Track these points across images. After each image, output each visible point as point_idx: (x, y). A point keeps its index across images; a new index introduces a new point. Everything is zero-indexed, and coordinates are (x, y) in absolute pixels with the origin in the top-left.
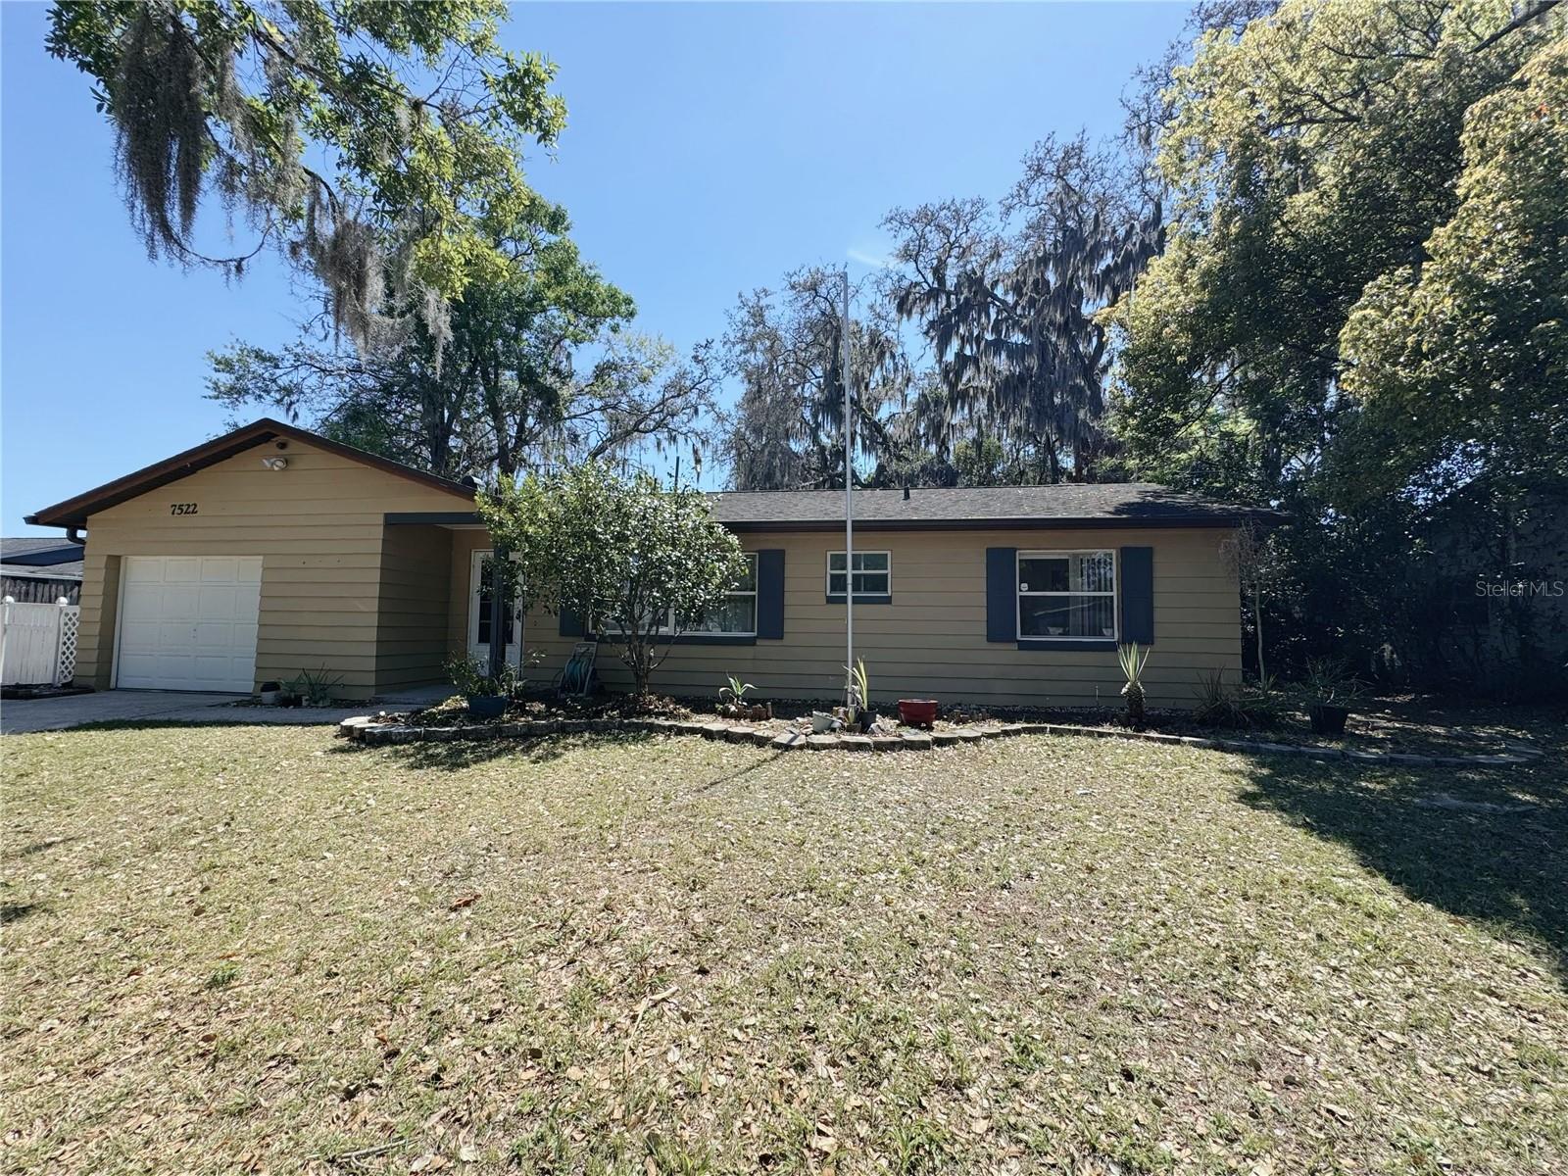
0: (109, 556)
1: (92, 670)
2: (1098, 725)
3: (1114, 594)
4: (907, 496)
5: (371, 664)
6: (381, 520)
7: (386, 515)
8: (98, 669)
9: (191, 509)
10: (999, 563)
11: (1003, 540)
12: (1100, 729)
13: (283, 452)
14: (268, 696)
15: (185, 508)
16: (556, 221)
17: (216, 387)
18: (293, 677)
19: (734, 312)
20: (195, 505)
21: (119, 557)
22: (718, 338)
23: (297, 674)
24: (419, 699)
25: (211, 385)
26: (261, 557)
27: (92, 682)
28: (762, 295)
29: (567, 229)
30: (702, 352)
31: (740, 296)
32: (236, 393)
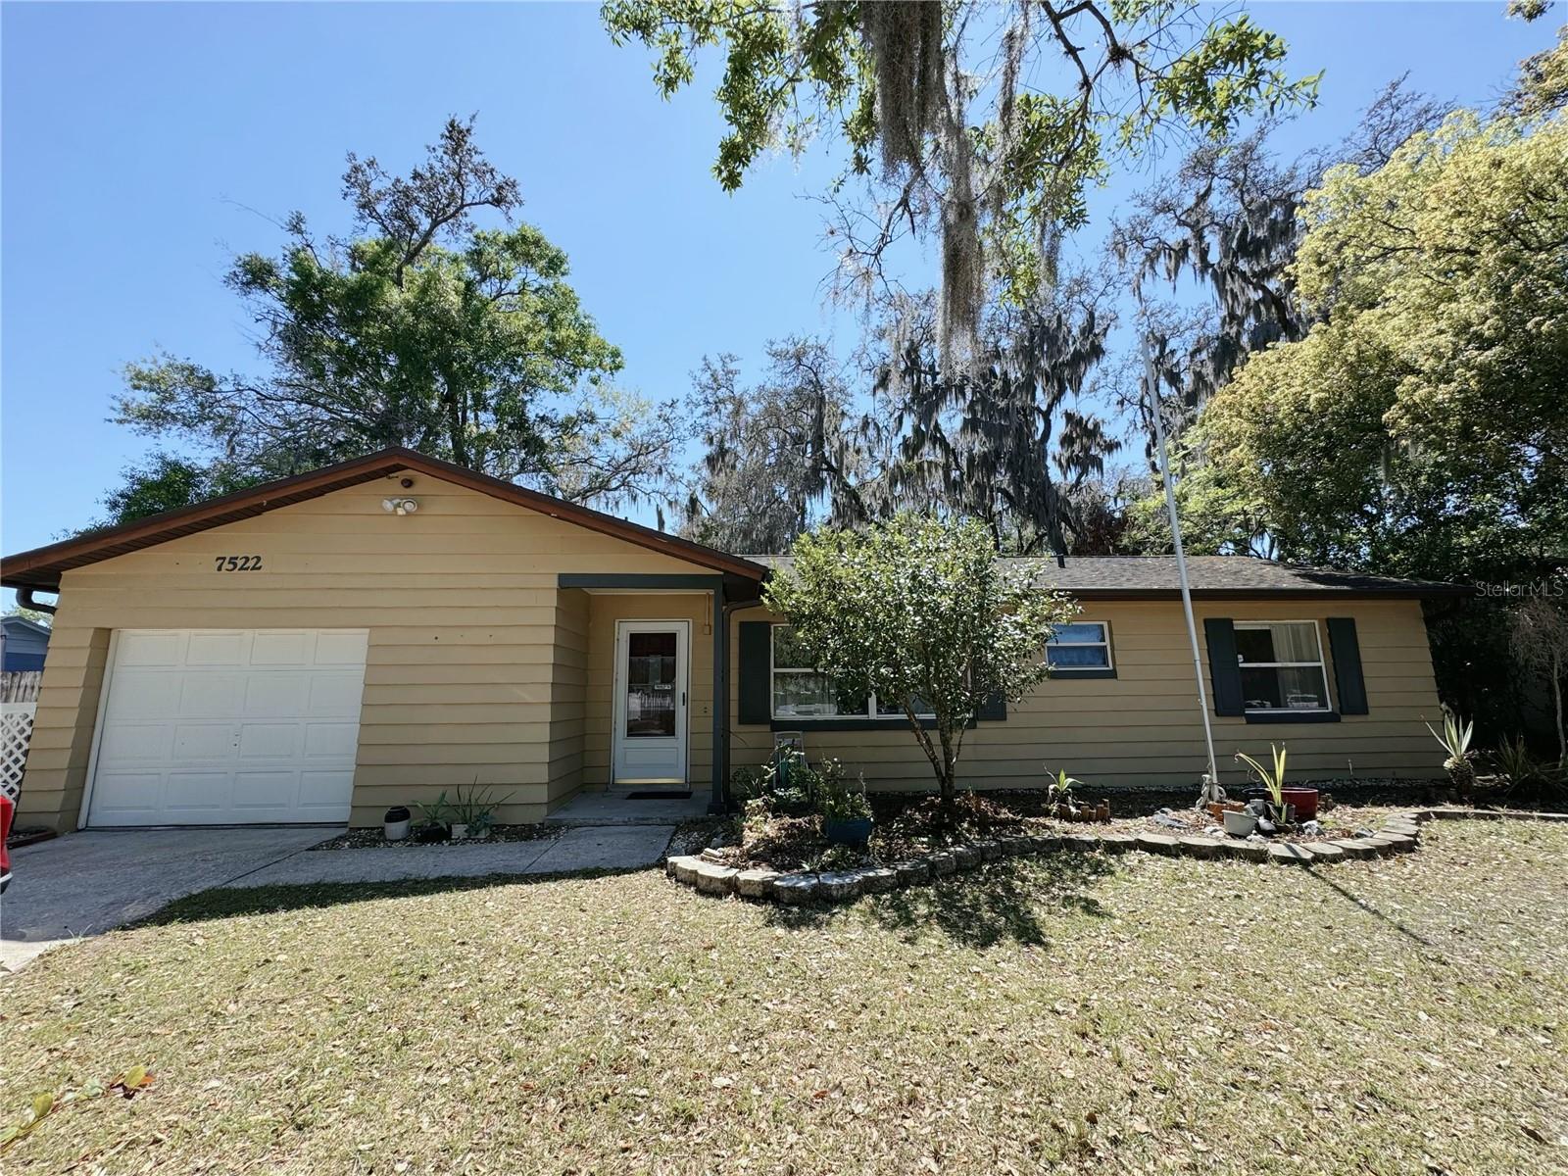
0: (96, 629)
1: (55, 803)
2: (1435, 805)
3: (1322, 664)
4: (1062, 564)
5: (543, 774)
6: (555, 583)
7: (560, 576)
8: (65, 799)
9: (251, 564)
10: (1217, 632)
11: (1218, 610)
12: (1439, 809)
13: (409, 491)
14: (397, 829)
15: (240, 563)
16: (555, 264)
17: (126, 408)
18: (432, 797)
19: (698, 374)
20: (259, 558)
21: (110, 630)
22: (683, 398)
23: (438, 793)
24: (616, 819)
25: (117, 405)
26: (368, 630)
27: (53, 822)
28: (728, 360)
29: (563, 274)
30: (667, 410)
31: (705, 359)
32: (156, 418)
